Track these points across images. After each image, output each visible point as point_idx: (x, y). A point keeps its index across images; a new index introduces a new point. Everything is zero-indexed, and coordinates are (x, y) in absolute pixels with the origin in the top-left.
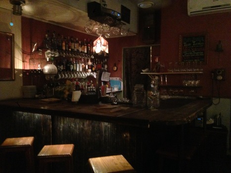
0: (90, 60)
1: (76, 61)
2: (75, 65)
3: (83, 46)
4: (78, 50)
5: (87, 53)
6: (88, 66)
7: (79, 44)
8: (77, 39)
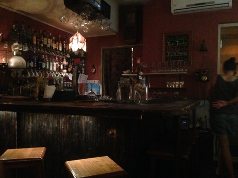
0: (65, 59)
1: (49, 59)
2: (48, 63)
3: (57, 43)
4: (51, 47)
5: (62, 51)
6: (64, 66)
7: (53, 40)
8: (51, 34)
